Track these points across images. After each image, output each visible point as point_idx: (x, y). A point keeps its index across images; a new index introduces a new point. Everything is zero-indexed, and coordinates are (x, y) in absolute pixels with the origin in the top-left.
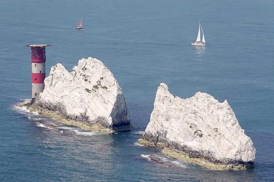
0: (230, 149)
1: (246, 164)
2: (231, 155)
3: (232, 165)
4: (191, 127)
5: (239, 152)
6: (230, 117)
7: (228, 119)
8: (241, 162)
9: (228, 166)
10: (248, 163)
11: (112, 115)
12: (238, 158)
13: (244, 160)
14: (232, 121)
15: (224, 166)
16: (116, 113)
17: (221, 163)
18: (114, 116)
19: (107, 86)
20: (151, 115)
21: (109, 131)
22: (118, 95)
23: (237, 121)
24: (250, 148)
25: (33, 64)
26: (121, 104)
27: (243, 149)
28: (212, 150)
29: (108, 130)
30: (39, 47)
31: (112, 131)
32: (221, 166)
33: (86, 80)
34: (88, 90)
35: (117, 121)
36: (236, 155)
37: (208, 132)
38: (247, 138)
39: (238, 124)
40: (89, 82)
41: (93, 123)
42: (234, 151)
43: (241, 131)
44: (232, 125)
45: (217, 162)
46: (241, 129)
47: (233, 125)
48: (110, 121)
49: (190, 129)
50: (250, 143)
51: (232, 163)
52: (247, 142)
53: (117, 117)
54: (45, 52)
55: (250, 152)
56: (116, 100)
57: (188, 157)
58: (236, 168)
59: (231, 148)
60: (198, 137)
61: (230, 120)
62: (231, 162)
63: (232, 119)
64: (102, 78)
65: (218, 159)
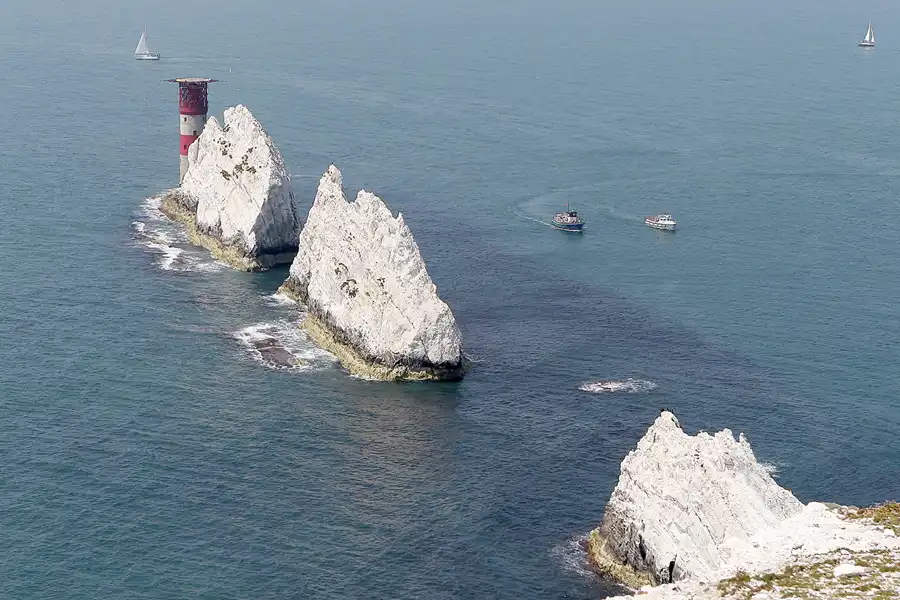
0: (402, 329)
1: (437, 368)
2: (402, 346)
3: (404, 368)
4: (337, 271)
5: (422, 338)
6: (407, 253)
7: (402, 259)
8: (426, 364)
9: (395, 370)
10: (443, 364)
11: (256, 229)
12: (419, 351)
13: (433, 358)
14: (411, 263)
15: (386, 370)
16: (268, 225)
17: (379, 362)
18: (263, 230)
19: (256, 167)
20: (301, 236)
21: (247, 263)
22: (272, 188)
23: (423, 265)
24: (448, 331)
25: (182, 117)
26: (279, 206)
27: (431, 333)
28: (365, 329)
29: (246, 260)
30: (194, 84)
31: (254, 264)
32: (378, 369)
33: (225, 153)
34: (225, 174)
35: (269, 242)
36: (413, 346)
37: (366, 286)
38: (442, 306)
39: (423, 270)
40: (231, 157)
41: (227, 243)
42: (409, 337)
43: (429, 290)
44: (411, 273)
45: (372, 360)
46: (429, 285)
47: (413, 273)
48: (251, 242)
49: (335, 276)
50: (450, 319)
51: (405, 364)
52: (441, 316)
53: (271, 233)
54: (207, 102)
55: (446, 340)
56: (266, 197)
57: (331, 340)
58: (414, 376)
59: (404, 327)
60: (347, 295)
61: (408, 261)
62: (401, 361)
63: (412, 258)
64: (251, 150)
65: (373, 352)
